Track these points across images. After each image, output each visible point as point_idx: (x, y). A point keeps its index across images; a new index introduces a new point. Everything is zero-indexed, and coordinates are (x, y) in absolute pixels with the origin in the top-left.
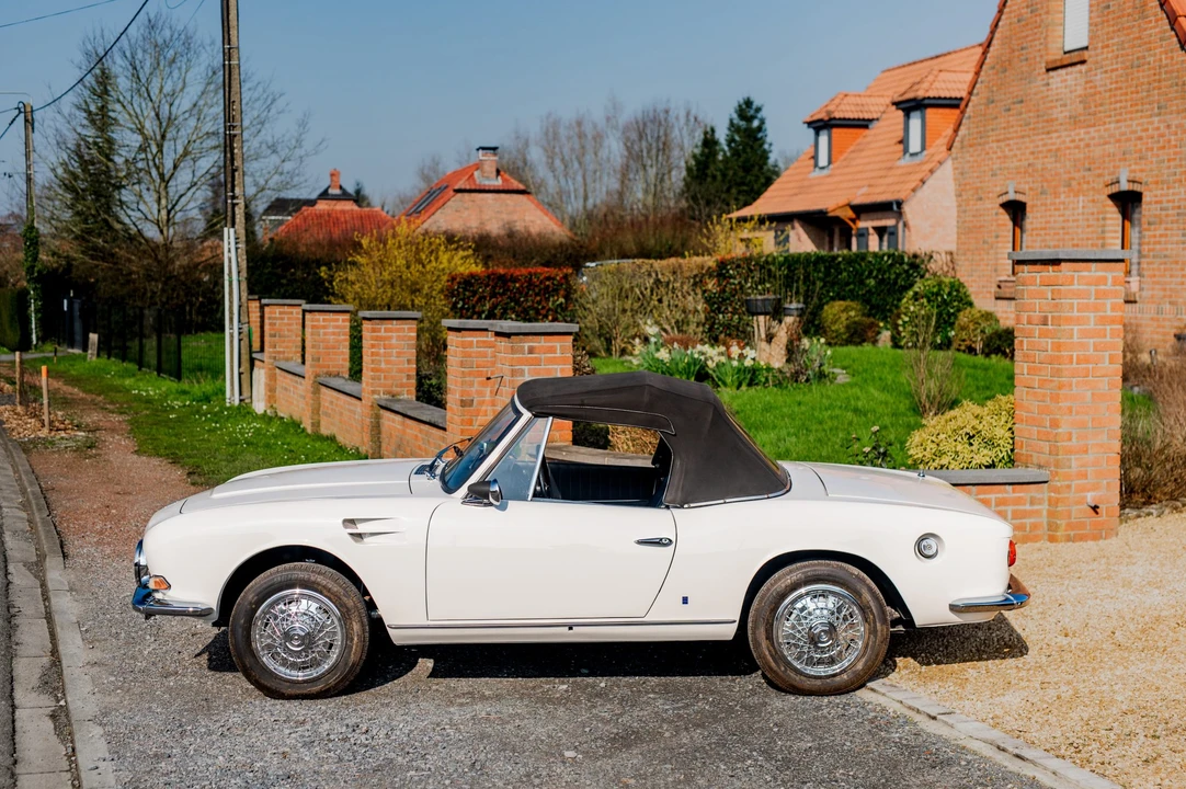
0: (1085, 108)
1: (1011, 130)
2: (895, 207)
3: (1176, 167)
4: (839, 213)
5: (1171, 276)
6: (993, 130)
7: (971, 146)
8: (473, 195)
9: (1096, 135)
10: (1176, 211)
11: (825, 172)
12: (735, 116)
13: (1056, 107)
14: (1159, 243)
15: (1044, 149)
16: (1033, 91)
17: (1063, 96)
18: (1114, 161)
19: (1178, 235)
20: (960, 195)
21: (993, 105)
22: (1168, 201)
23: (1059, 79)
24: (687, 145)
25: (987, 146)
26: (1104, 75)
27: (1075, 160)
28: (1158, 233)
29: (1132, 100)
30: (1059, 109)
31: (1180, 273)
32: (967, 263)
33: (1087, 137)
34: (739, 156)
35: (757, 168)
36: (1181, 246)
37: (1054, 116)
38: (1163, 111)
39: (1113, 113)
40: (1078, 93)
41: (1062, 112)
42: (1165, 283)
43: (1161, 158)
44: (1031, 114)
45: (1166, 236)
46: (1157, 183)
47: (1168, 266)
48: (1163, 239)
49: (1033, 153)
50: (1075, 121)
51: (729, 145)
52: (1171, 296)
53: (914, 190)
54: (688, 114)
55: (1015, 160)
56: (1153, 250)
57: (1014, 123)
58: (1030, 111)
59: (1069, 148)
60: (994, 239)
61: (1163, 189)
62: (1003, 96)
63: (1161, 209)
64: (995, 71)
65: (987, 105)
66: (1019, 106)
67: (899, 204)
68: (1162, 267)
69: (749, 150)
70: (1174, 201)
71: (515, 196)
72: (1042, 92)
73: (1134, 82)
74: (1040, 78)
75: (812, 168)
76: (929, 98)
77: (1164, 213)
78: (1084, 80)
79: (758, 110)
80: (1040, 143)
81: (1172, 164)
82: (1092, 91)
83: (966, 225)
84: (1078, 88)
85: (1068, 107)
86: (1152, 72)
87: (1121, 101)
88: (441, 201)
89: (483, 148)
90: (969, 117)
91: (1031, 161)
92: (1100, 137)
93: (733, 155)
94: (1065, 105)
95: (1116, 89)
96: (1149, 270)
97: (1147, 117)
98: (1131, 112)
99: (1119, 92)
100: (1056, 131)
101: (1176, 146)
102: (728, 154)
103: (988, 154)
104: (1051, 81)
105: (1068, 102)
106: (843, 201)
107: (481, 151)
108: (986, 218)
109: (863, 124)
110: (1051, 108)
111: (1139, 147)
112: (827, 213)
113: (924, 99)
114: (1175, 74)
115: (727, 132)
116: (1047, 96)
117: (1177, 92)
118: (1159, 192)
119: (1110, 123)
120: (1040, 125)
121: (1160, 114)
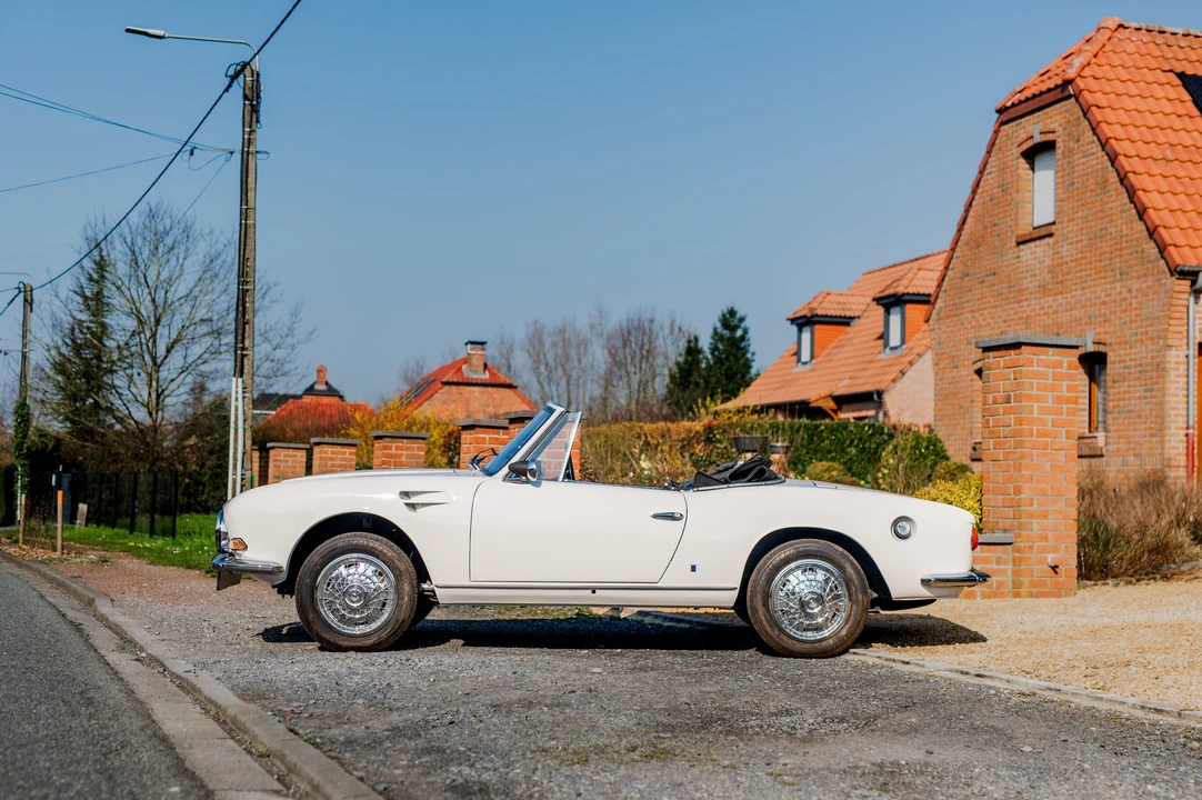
0: (1052, 277)
1: (985, 301)
2: (875, 397)
3: (1138, 327)
4: (820, 404)
5: (1135, 430)
6: (967, 302)
7: (947, 317)
8: (460, 387)
9: (1064, 301)
10: (1138, 369)
11: (808, 367)
12: (719, 325)
13: (1026, 278)
14: (1124, 399)
15: (1016, 317)
16: (1005, 263)
17: (1033, 267)
18: (1081, 325)
19: (1139, 391)
20: (938, 364)
21: (967, 278)
22: (1131, 360)
23: (1028, 252)
24: (670, 353)
25: (962, 317)
26: (1070, 247)
27: (1044, 326)
28: (1122, 390)
29: (1096, 268)
30: (1029, 280)
31: (1143, 426)
32: (944, 428)
33: (1055, 303)
34: (722, 364)
35: (739, 376)
36: (1144, 401)
37: (1025, 286)
38: (1125, 276)
39: (1078, 281)
40: (1047, 263)
41: (1031, 282)
42: (1130, 436)
43: (1123, 321)
44: (1003, 285)
45: (1130, 392)
46: (1120, 343)
47: (1132, 421)
48: (1127, 395)
49: (1005, 321)
50: (1044, 290)
51: (712, 353)
52: (1135, 449)
53: (894, 381)
54: (672, 324)
55: (988, 328)
56: (1118, 406)
57: (988, 294)
58: (1002, 282)
59: (1038, 315)
60: (969, 404)
61: (1125, 349)
62: (977, 270)
63: (1125, 367)
64: (968, 247)
65: (962, 278)
66: (991, 278)
67: (880, 394)
68: (1127, 421)
69: (732, 358)
70: (1136, 359)
71: (502, 390)
72: (1014, 264)
73: (1098, 252)
74: (1011, 251)
75: (795, 364)
76: (908, 294)
77: (1127, 371)
78: (1051, 252)
79: (742, 320)
80: (1012, 312)
81: (1134, 325)
82: (1060, 261)
83: (943, 392)
84: (1046, 259)
85: (1038, 278)
86: (1114, 241)
87: (1086, 270)
88: (429, 393)
89: (472, 343)
90: (946, 291)
91: (1003, 329)
92: (1067, 304)
93: (716, 363)
94: (1034, 276)
95: (1081, 258)
96: (1114, 424)
97: (1110, 283)
98: (1095, 279)
99: (1084, 261)
100: (1027, 300)
101: (1137, 309)
102: (712, 362)
103: (963, 324)
104: (1021, 254)
105: (1038, 272)
106: (825, 392)
107: (469, 346)
108: (962, 384)
109: (845, 321)
110: (1022, 278)
111: (1103, 311)
112: (809, 403)
113: (904, 294)
114: (1135, 243)
115: (710, 340)
116: (1018, 268)
117: (1137, 258)
118: (1122, 352)
119: (1076, 290)
120: (1012, 295)
121: (1121, 280)
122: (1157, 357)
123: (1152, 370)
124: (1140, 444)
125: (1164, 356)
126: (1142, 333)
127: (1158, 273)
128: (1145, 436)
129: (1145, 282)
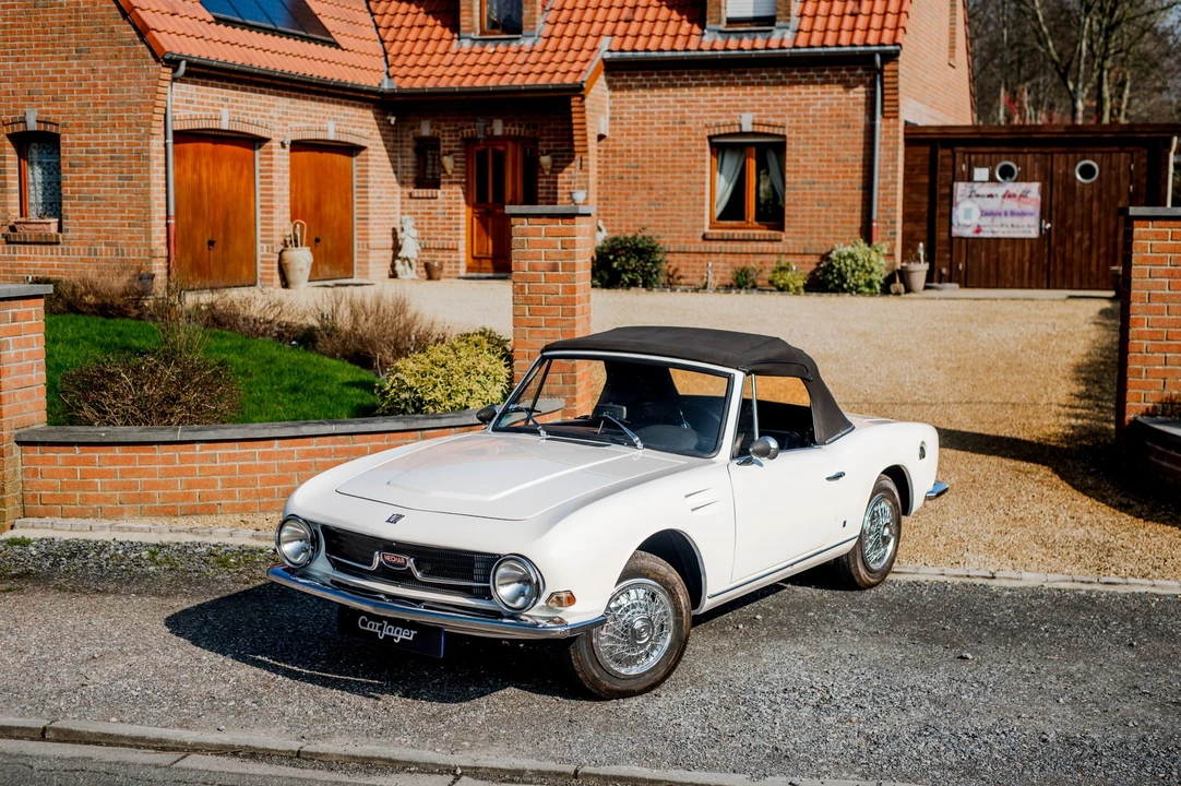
5: (106, 218)
10: (108, 155)
14: (88, 185)
18: (16, 100)
19: (113, 178)
22: (98, 145)
29: (37, 39)
31: (119, 215)
36: (118, 189)
38: (84, 55)
42: (100, 225)
43: (84, 102)
45: (97, 178)
46: (80, 125)
47: (101, 208)
48: (93, 182)
52: (107, 238)
56: (79, 192)
61: (89, 132)
63: (87, 152)
68: (93, 209)
70: (106, 145)
73: (40, 22)
77: (92, 156)
81: (100, 108)
87: (21, 40)
95: (13, 26)
96: (68, 211)
97: (61, 59)
98: (38, 52)
99: (17, 30)
101: (104, 91)
111: (51, 88)
114: (100, 20)
117: (102, 37)
118: (84, 135)
121: (80, 58)
122: (138, 145)
123: (129, 158)
124: (113, 232)
125: (148, 145)
126: (113, 119)
127: (136, 57)
128: (123, 225)
129: (117, 64)
